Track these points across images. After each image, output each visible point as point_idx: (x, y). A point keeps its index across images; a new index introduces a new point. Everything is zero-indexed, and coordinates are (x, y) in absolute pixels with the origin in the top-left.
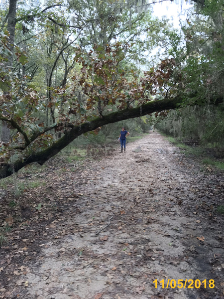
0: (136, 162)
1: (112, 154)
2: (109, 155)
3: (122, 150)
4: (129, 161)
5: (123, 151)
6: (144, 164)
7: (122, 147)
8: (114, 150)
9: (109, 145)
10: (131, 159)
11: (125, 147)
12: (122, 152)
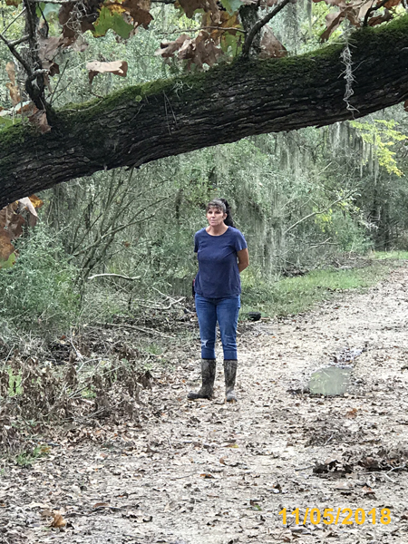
0: (320, 470)
1: (126, 410)
2: (103, 417)
3: (208, 377)
4: (259, 465)
5: (219, 383)
6: (380, 492)
7: (209, 356)
8: (146, 378)
9: (110, 338)
10: (278, 446)
11: (230, 357)
12: (207, 394)
